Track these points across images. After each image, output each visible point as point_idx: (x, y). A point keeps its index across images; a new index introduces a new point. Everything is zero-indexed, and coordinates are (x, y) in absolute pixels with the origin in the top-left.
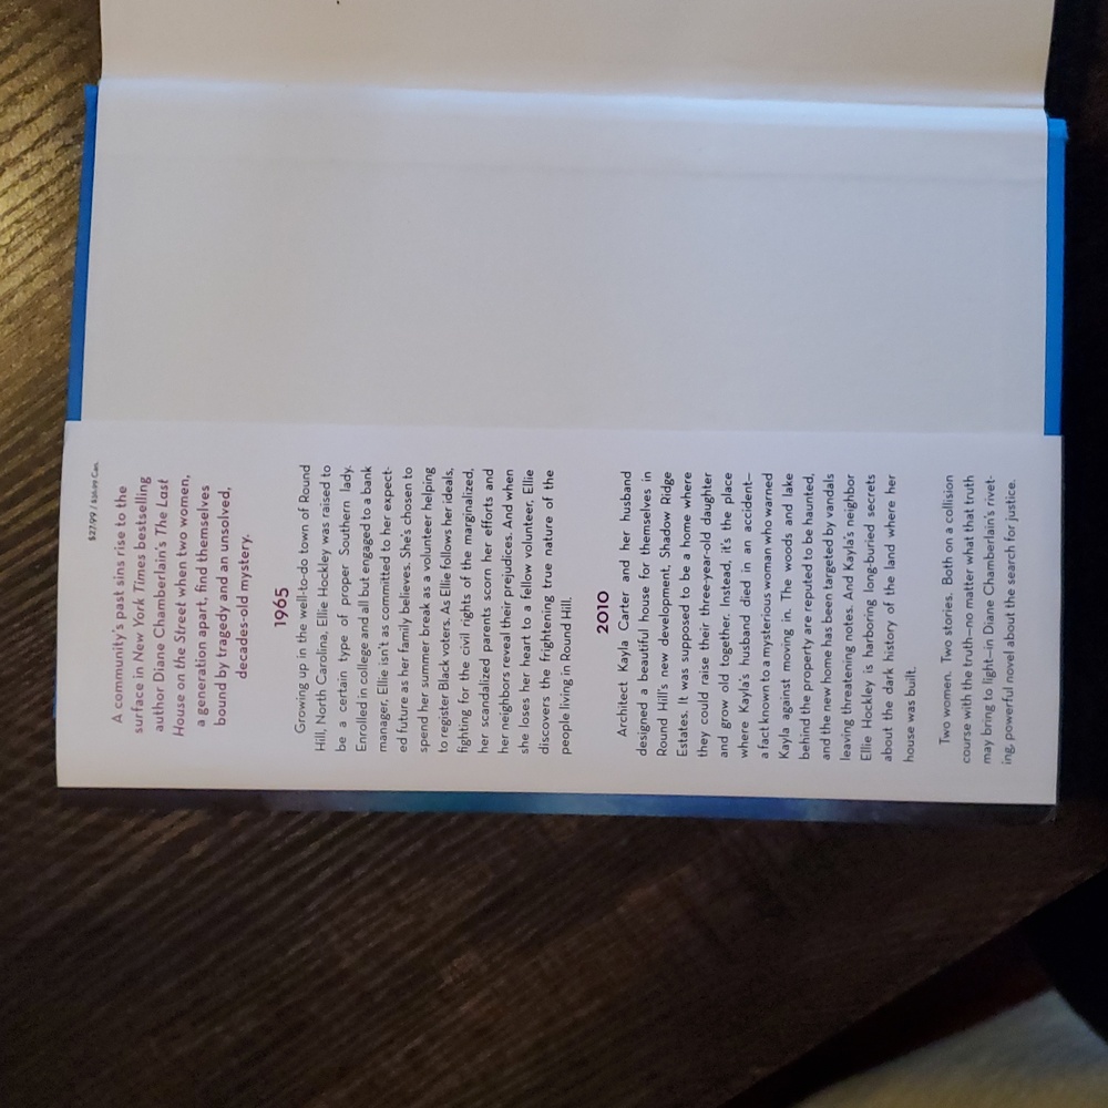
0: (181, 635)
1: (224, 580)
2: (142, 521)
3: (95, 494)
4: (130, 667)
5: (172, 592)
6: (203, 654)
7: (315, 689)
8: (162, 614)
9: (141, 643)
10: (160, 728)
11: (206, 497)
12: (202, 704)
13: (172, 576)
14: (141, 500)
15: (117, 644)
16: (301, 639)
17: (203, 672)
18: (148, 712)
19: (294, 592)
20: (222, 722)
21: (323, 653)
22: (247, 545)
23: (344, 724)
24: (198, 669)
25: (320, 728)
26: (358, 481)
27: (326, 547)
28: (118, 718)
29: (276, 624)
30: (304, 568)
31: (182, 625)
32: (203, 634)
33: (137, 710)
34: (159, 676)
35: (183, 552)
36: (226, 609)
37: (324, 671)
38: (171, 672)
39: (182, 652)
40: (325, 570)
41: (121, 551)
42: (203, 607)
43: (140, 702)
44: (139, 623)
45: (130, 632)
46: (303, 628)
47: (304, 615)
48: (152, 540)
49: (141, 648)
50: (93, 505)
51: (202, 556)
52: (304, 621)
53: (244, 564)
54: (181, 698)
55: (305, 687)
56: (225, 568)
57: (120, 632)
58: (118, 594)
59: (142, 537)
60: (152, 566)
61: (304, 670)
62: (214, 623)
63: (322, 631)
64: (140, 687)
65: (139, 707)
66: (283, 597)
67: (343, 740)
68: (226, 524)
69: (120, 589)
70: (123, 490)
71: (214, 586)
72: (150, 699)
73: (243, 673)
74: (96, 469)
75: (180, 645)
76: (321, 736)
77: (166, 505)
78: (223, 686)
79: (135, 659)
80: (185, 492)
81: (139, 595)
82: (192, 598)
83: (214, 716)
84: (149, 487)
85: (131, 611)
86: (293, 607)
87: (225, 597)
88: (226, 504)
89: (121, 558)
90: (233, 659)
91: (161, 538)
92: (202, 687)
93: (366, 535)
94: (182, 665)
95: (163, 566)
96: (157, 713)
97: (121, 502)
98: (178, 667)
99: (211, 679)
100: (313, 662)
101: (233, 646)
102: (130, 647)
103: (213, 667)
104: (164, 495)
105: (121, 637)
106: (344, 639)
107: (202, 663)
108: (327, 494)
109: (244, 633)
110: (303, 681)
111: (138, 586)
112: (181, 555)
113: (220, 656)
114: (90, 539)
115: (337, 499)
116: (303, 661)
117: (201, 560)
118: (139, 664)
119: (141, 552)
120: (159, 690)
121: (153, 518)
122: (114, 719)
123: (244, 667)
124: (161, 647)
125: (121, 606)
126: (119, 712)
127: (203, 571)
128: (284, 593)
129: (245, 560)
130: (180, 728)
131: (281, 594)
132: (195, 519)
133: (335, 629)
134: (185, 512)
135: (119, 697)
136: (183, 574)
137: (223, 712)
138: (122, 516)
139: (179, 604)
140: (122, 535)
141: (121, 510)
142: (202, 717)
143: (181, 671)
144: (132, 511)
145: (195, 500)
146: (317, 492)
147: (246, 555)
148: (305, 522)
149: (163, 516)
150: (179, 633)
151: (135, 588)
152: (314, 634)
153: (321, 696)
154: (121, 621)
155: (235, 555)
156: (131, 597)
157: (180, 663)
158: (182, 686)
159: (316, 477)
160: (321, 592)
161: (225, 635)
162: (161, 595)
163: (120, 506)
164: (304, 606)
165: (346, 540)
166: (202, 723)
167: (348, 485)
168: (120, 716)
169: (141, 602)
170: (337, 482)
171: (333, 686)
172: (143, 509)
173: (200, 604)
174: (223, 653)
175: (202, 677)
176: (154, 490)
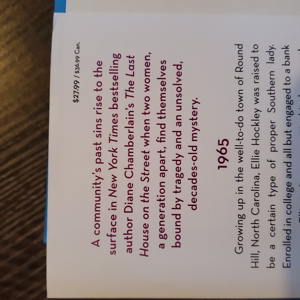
0: (145, 176)
1: (178, 133)
2: (115, 87)
3: (77, 66)
4: (106, 201)
5: (138, 143)
6: (162, 190)
7: (250, 218)
8: (131, 160)
9: (115, 183)
10: (130, 250)
11: (163, 68)
12: (162, 230)
13: (138, 130)
14: (114, 71)
15: (96, 184)
16: (239, 179)
17: (163, 205)
18: (120, 238)
19: (233, 142)
20: (177, 245)
21: (256, 190)
22: (195, 106)
23: (273, 247)
24: (159, 202)
25: (255, 250)
26: (279, 56)
27: (258, 106)
28: (96, 243)
29: (219, 167)
30: (240, 123)
31: (147, 168)
32: (163, 175)
33: (111, 236)
34: (129, 209)
35: (147, 111)
36: (180, 156)
37: (257, 204)
38: (138, 205)
39: (146, 189)
40: (257, 125)
41: (99, 111)
42: (163, 155)
43: (114, 230)
44: (114, 167)
45: (106, 174)
46: (241, 170)
47: (241, 160)
48: (123, 103)
49: (114, 186)
50: (77, 75)
51: (162, 115)
52: (241, 165)
53: (194, 120)
54: (146, 226)
55: (242, 217)
56: (179, 124)
57: (98, 174)
58: (96, 144)
59: (115, 100)
60: (123, 122)
61: (241, 203)
62: (171, 166)
63: (256, 172)
64: (114, 217)
65: (113, 234)
66: (225, 146)
67: (272, 260)
68: (179, 89)
69: (98, 140)
70: (99, 63)
71: (171, 138)
72: (122, 228)
73: (193, 206)
74: (78, 48)
75: (145, 183)
76: (255, 257)
77: (133, 76)
78: (178, 216)
79: (110, 195)
80: (147, 65)
81: (113, 145)
82: (154, 147)
83: (171, 241)
84: (120, 62)
85: (107, 157)
86: (232, 154)
87: (179, 147)
88: (179, 74)
89: (99, 117)
90: (186, 195)
91: (130, 100)
92: (162, 217)
93: (288, 97)
94: (146, 199)
95: (131, 122)
96: (127, 238)
97: (98, 73)
98: (144, 201)
99: (168, 211)
100: (248, 197)
101: (186, 184)
102: (106, 185)
103: (170, 200)
104: (132, 67)
105: (99, 178)
106: (273, 179)
107: (162, 198)
108: (256, 65)
109: (194, 175)
110: (241, 213)
111: (112, 138)
112: (145, 114)
113: (176, 192)
114: (74, 101)
115: (264, 70)
116: (241, 196)
117: (161, 118)
118: (113, 199)
119: (114, 112)
120: (128, 220)
121: (123, 85)
122: (93, 243)
123: (194, 201)
124: (130, 186)
125: (99, 154)
126: (96, 238)
127: (162, 126)
128: (225, 143)
129: (195, 117)
130: (145, 250)
131: (222, 144)
132: (155, 85)
133: (266, 172)
134: (147, 80)
135: (97, 225)
136: (147, 129)
137: (178, 237)
138: (99, 84)
139: (145, 152)
140: (99, 98)
141: (99, 79)
142: (163, 241)
143: (146, 205)
144: (107, 79)
145: (155, 71)
146: (248, 64)
147: (195, 114)
148: (241, 87)
149: (131, 83)
150: (144, 174)
151: (110, 140)
152: (249, 174)
153: (255, 224)
154: (99, 166)
155: (186, 114)
156: (106, 146)
157: (145, 198)
158: (146, 216)
159: (247, 52)
160: (254, 142)
161: (179, 176)
162: (130, 145)
163: (97, 76)
164: (241, 153)
165: (273, 101)
166: (162, 246)
167: (272, 58)
168: (98, 241)
169: (115, 151)
170: (264, 57)
171: (264, 216)
172: (115, 78)
173: (161, 152)
174: (178, 190)
175: (162, 209)
176: (123, 64)
